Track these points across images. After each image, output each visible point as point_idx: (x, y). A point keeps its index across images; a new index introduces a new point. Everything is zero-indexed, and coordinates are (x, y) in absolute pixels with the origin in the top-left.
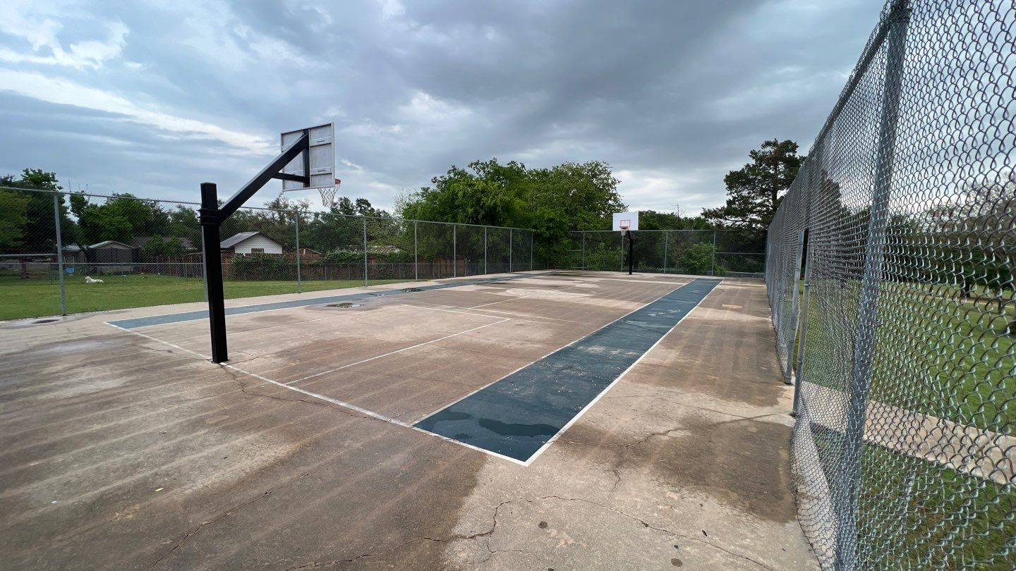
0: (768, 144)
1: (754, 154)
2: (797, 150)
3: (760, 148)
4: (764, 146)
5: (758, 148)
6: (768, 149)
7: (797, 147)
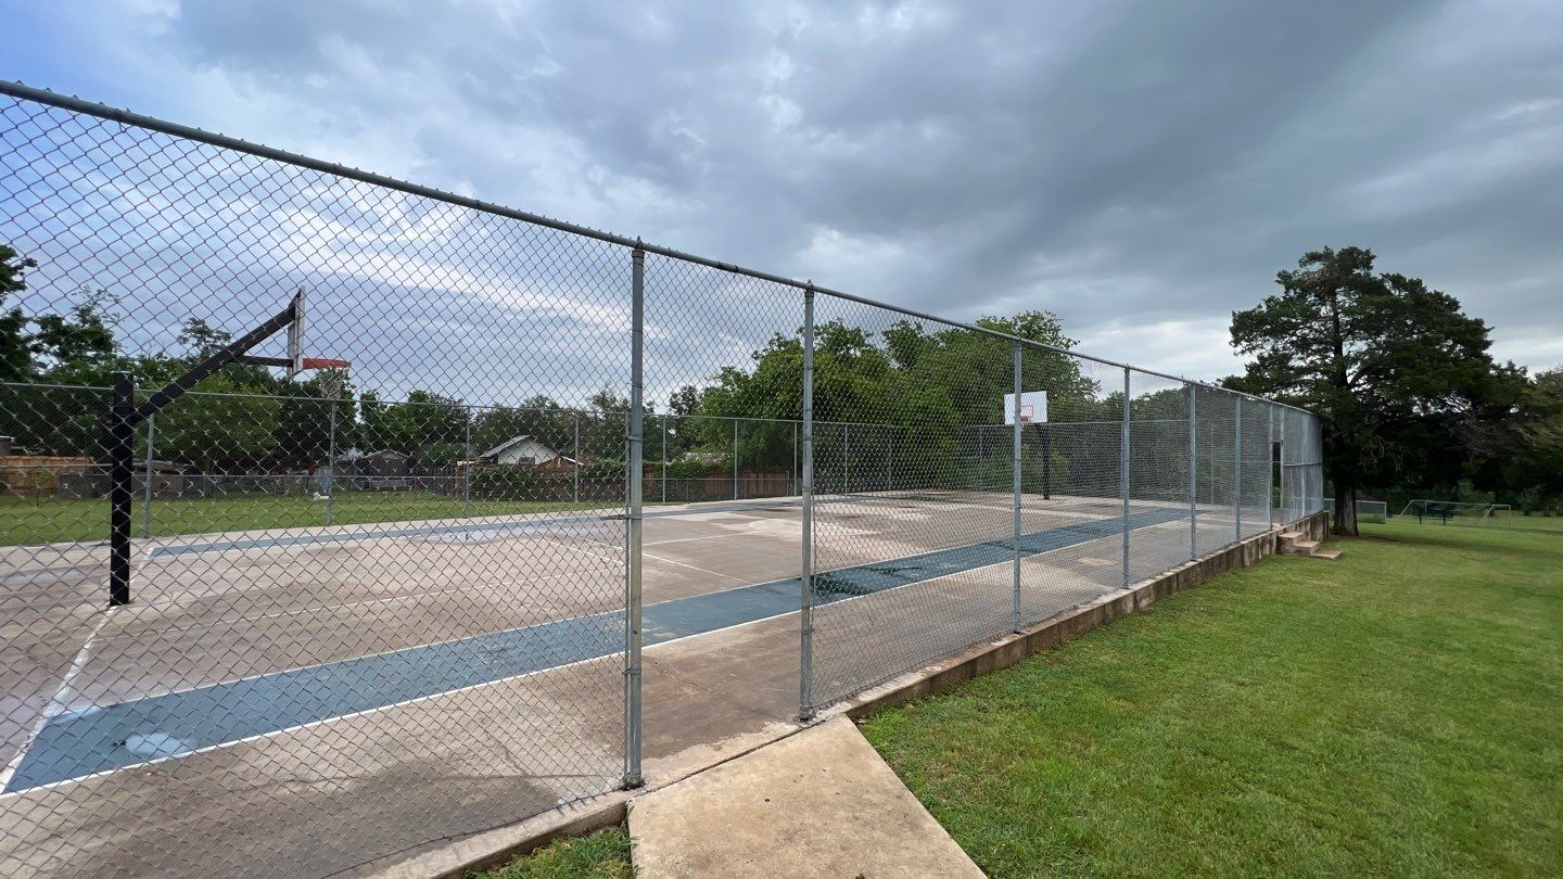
0: (1313, 257)
1: (1285, 278)
2: (1373, 263)
3: (1297, 267)
4: (1303, 263)
5: (1292, 267)
6: (1317, 267)
7: (1373, 257)
